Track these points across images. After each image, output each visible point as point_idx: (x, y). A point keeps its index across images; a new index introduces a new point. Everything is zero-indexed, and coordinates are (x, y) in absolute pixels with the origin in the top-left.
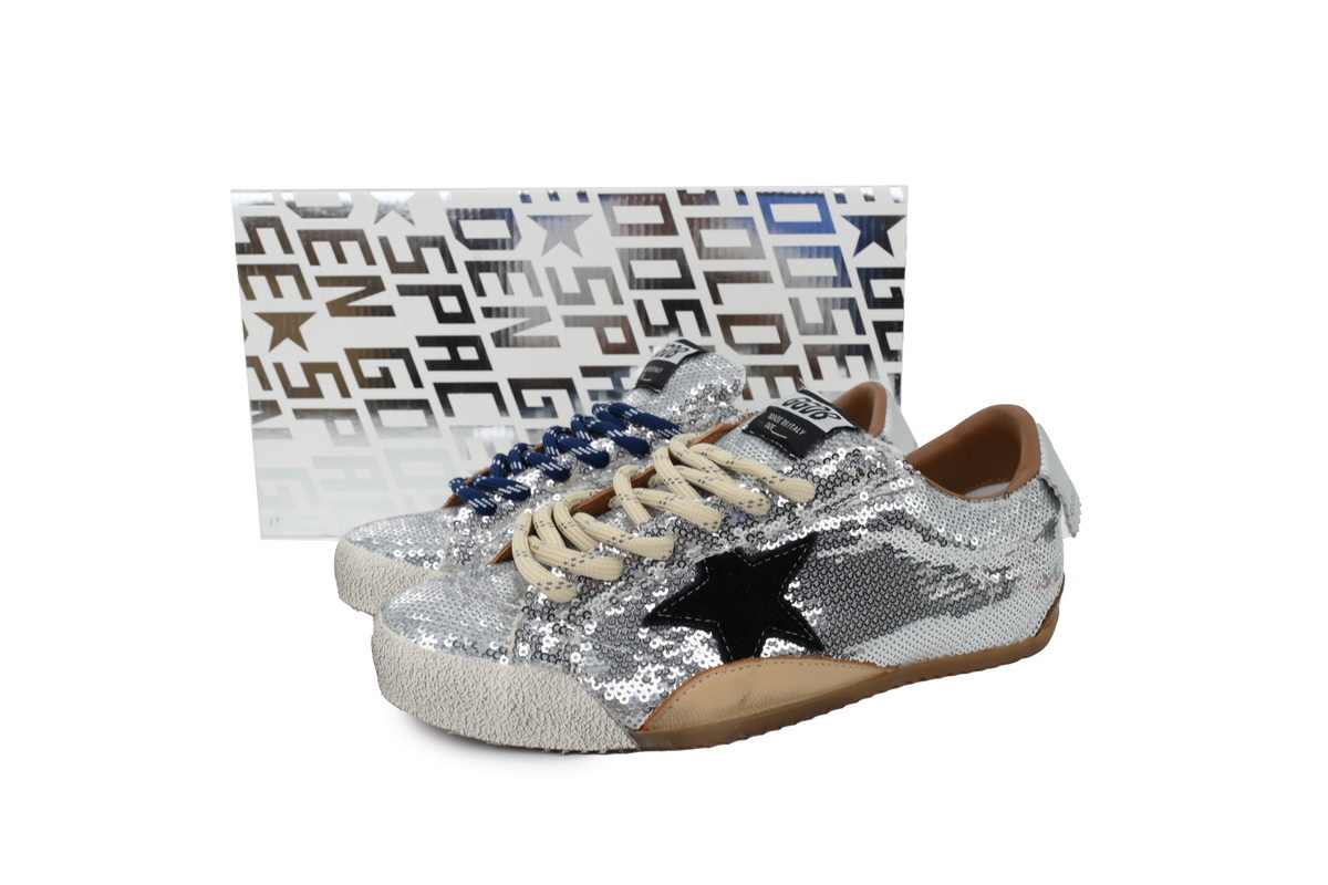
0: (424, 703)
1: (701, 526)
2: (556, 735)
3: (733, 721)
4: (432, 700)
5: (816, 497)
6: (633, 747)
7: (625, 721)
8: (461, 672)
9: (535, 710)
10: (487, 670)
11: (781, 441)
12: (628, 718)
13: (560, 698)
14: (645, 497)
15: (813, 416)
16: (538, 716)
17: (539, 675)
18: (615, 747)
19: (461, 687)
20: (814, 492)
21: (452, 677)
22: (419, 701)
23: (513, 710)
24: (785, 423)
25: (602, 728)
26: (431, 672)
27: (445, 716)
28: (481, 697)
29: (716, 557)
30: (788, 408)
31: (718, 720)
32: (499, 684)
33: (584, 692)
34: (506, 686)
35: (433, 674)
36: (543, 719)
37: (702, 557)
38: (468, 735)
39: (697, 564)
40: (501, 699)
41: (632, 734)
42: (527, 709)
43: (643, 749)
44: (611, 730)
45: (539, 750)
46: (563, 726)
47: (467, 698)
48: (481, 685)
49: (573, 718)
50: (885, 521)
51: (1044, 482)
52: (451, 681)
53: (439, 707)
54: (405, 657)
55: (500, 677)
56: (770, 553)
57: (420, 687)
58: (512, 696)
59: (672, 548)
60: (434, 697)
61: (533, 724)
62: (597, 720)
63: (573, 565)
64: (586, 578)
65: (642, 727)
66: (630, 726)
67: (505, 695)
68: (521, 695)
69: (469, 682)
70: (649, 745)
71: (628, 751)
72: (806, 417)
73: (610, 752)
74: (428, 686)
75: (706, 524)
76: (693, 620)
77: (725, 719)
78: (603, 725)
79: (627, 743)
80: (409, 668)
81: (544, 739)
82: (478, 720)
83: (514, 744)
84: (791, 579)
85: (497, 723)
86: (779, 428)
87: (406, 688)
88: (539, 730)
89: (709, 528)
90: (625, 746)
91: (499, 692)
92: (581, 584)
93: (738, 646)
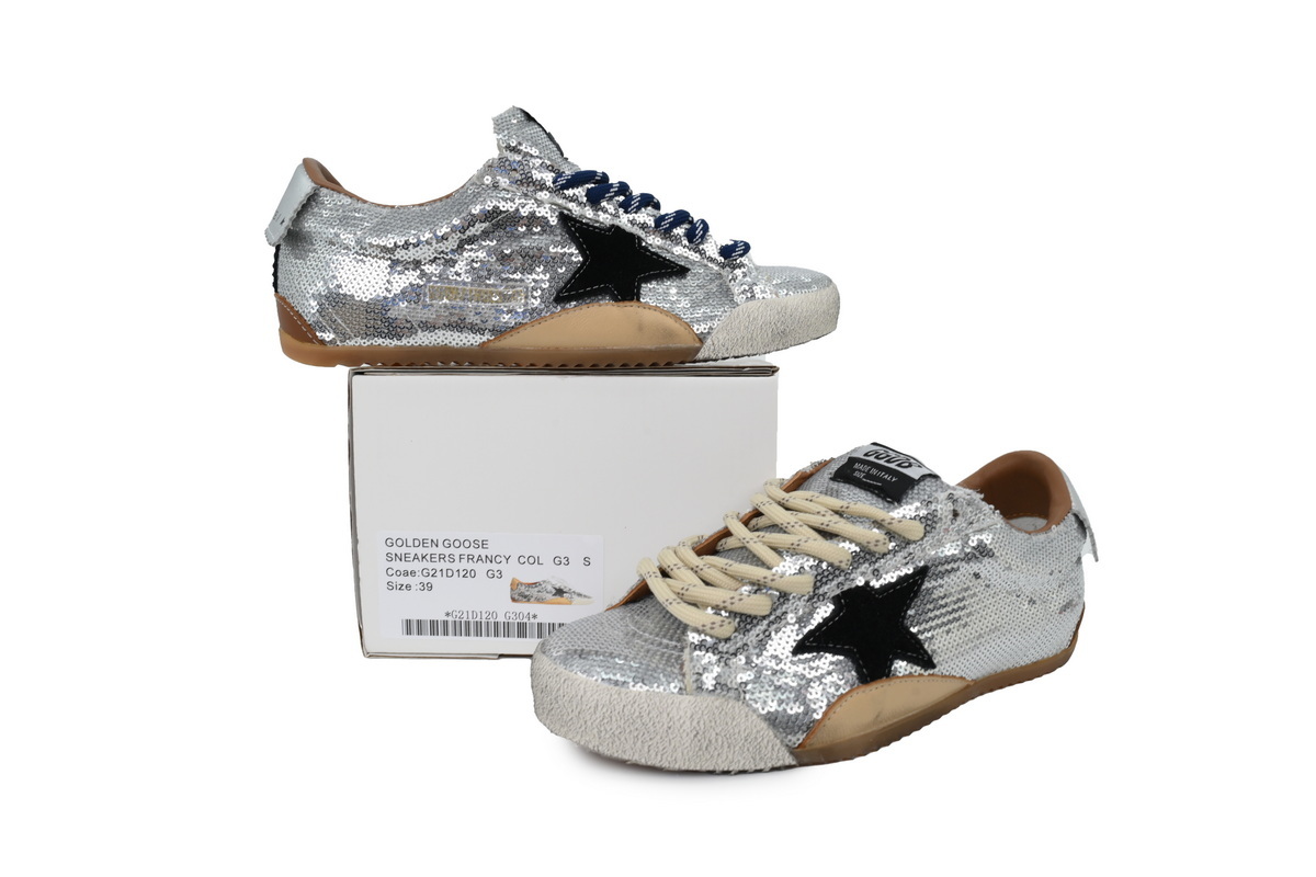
0: (607, 736)
1: (837, 564)
2: (730, 757)
3: (869, 734)
4: (617, 733)
5: (925, 536)
6: (794, 763)
7: (786, 741)
8: (646, 705)
9: (714, 735)
10: (670, 702)
11: (876, 487)
12: (789, 737)
13: (734, 723)
14: (771, 540)
15: (899, 465)
16: (717, 740)
17: (717, 703)
18: (779, 765)
19: (646, 719)
20: (923, 531)
21: (638, 710)
22: (603, 734)
23: (695, 736)
24: (874, 471)
25: (770, 748)
26: (617, 707)
27: (628, 747)
28: (665, 726)
29: (850, 590)
30: (872, 459)
31: (857, 735)
32: (681, 713)
33: (755, 717)
34: (689, 715)
35: (619, 708)
36: (720, 743)
37: (838, 592)
38: (649, 763)
39: (833, 597)
40: (684, 727)
41: (793, 751)
42: (708, 735)
43: (802, 764)
44: (776, 749)
45: (711, 773)
46: (737, 748)
47: (652, 729)
48: (665, 715)
49: (746, 740)
50: (977, 554)
51: (1076, 516)
52: (637, 713)
53: (623, 739)
54: (589, 694)
55: (682, 706)
56: (890, 585)
57: (606, 721)
58: (695, 723)
59: (812, 584)
60: (619, 730)
61: (711, 749)
62: (765, 741)
63: (732, 603)
64: (742, 615)
65: (800, 745)
66: (790, 744)
67: (688, 723)
68: (702, 722)
69: (653, 714)
70: (805, 760)
71: (790, 767)
72: (892, 466)
73: (774, 769)
74: (614, 719)
75: (841, 562)
76: (834, 647)
77: (862, 733)
78: (770, 745)
79: (789, 760)
80: (593, 704)
81: (720, 761)
82: (661, 748)
83: (691, 768)
84: (909, 608)
85: (679, 750)
86: (868, 476)
87: (589, 723)
88: (716, 753)
89: (843, 566)
90: (787, 763)
91: (682, 721)
92: (738, 620)
93: (872, 669)
